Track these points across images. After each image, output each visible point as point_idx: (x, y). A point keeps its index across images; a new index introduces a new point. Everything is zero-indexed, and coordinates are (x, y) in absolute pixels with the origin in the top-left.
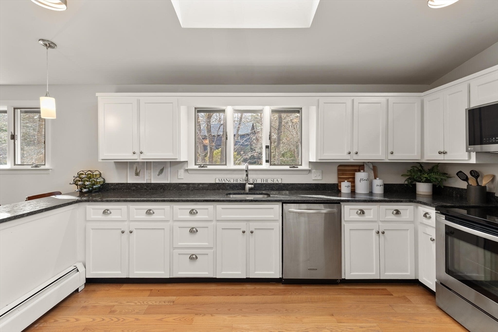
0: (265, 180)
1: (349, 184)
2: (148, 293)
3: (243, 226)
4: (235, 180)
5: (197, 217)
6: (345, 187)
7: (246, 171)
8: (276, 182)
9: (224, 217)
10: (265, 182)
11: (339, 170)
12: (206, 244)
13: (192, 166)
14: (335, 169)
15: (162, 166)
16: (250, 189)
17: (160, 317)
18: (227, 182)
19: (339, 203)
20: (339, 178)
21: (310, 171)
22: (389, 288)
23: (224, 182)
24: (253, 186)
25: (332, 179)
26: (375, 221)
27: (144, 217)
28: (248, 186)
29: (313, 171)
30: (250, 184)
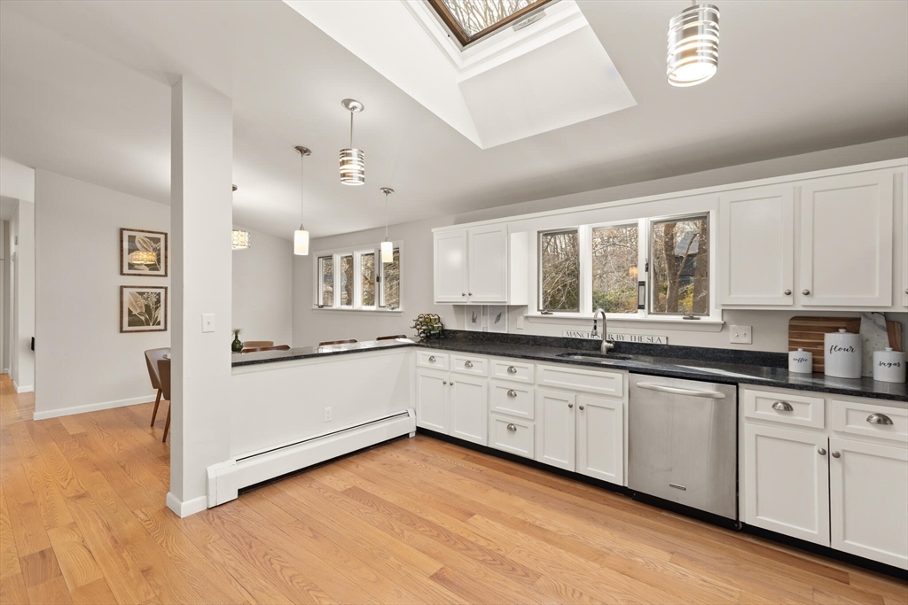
0: (637, 337)
1: (808, 356)
2: (464, 456)
3: (570, 397)
4: (590, 334)
5: (516, 377)
7: (595, 321)
8: (655, 341)
9: (546, 381)
10: (637, 341)
11: (791, 327)
12: (525, 413)
13: (534, 312)
14: (784, 325)
15: (500, 311)
16: (609, 350)
18: (579, 337)
19: (736, 384)
20: (791, 343)
21: (724, 326)
23: (574, 337)
24: (611, 345)
25: (773, 343)
26: (818, 430)
27: (463, 369)
28: (605, 344)
29: (732, 326)
30: (609, 342)
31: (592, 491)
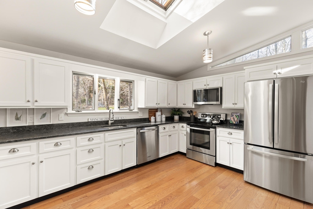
1: (154, 117)
2: (61, 200)
3: (120, 143)
4: (101, 119)
5: (93, 142)
6: (153, 119)
7: (113, 113)
8: (123, 119)
9: (109, 139)
10: (117, 119)
11: (149, 112)
12: (99, 157)
13: (70, 111)
14: (147, 111)
15: (45, 112)
16: (112, 123)
17: (88, 205)
18: (96, 120)
19: (157, 126)
20: (149, 115)
21: (138, 112)
22: (172, 157)
23: (94, 121)
24: (113, 121)
25: (146, 116)
26: (168, 132)
28: (110, 122)
29: (139, 112)
30: (111, 121)
31: (126, 173)
